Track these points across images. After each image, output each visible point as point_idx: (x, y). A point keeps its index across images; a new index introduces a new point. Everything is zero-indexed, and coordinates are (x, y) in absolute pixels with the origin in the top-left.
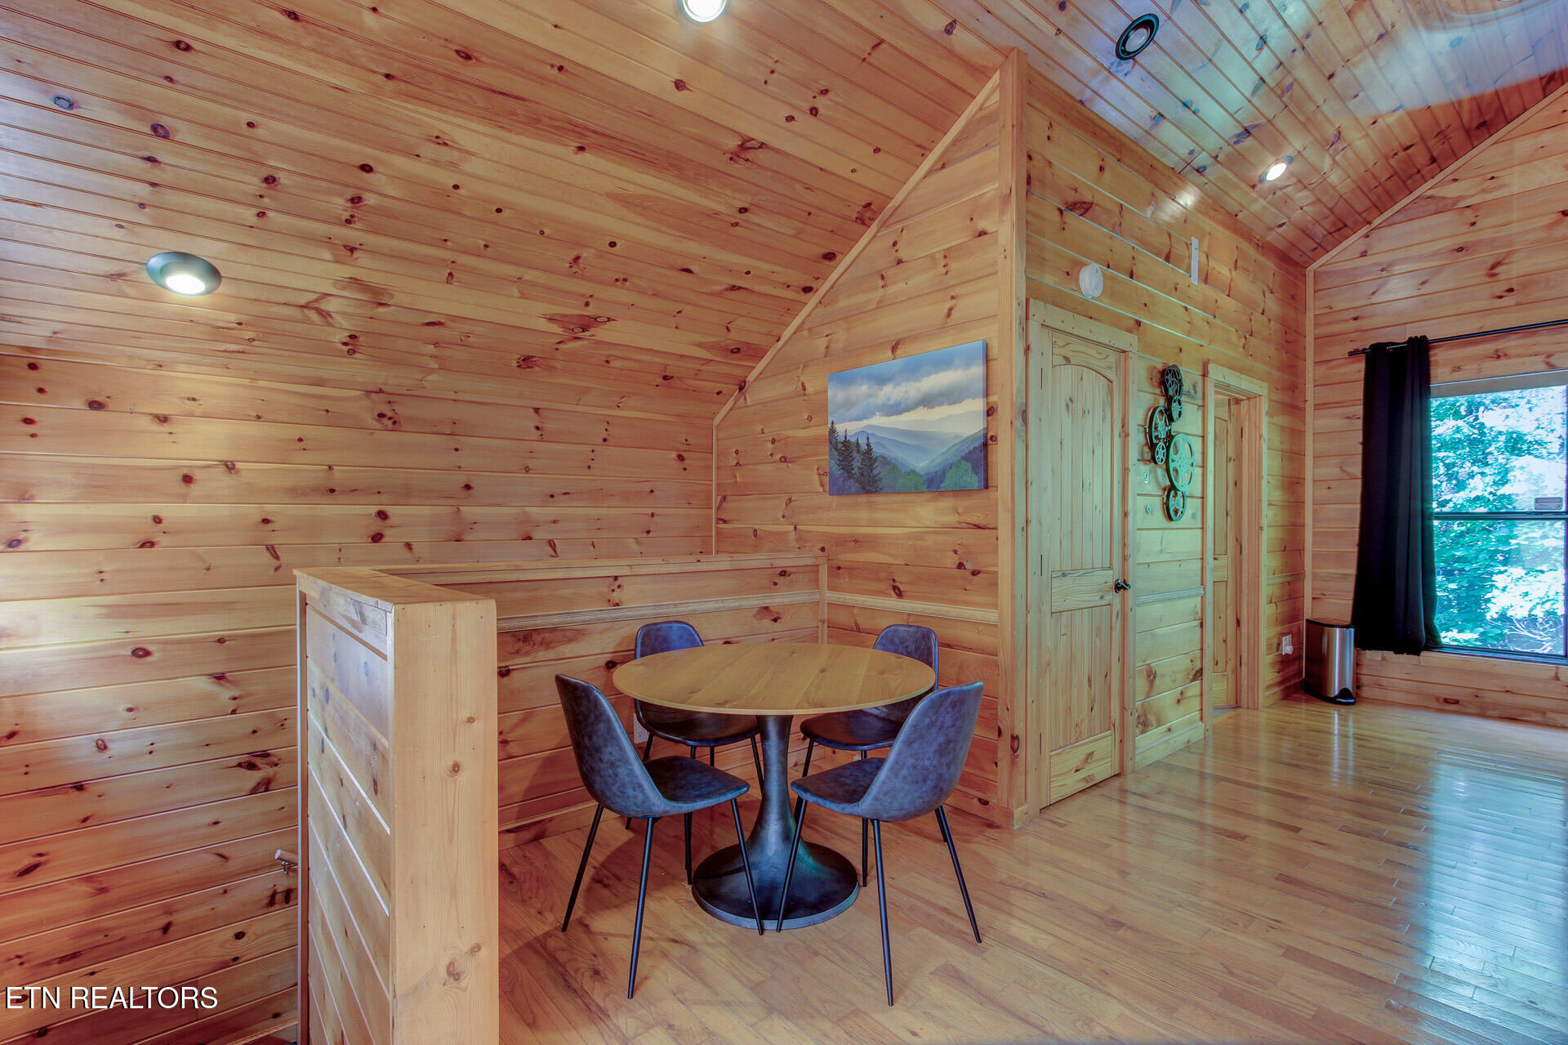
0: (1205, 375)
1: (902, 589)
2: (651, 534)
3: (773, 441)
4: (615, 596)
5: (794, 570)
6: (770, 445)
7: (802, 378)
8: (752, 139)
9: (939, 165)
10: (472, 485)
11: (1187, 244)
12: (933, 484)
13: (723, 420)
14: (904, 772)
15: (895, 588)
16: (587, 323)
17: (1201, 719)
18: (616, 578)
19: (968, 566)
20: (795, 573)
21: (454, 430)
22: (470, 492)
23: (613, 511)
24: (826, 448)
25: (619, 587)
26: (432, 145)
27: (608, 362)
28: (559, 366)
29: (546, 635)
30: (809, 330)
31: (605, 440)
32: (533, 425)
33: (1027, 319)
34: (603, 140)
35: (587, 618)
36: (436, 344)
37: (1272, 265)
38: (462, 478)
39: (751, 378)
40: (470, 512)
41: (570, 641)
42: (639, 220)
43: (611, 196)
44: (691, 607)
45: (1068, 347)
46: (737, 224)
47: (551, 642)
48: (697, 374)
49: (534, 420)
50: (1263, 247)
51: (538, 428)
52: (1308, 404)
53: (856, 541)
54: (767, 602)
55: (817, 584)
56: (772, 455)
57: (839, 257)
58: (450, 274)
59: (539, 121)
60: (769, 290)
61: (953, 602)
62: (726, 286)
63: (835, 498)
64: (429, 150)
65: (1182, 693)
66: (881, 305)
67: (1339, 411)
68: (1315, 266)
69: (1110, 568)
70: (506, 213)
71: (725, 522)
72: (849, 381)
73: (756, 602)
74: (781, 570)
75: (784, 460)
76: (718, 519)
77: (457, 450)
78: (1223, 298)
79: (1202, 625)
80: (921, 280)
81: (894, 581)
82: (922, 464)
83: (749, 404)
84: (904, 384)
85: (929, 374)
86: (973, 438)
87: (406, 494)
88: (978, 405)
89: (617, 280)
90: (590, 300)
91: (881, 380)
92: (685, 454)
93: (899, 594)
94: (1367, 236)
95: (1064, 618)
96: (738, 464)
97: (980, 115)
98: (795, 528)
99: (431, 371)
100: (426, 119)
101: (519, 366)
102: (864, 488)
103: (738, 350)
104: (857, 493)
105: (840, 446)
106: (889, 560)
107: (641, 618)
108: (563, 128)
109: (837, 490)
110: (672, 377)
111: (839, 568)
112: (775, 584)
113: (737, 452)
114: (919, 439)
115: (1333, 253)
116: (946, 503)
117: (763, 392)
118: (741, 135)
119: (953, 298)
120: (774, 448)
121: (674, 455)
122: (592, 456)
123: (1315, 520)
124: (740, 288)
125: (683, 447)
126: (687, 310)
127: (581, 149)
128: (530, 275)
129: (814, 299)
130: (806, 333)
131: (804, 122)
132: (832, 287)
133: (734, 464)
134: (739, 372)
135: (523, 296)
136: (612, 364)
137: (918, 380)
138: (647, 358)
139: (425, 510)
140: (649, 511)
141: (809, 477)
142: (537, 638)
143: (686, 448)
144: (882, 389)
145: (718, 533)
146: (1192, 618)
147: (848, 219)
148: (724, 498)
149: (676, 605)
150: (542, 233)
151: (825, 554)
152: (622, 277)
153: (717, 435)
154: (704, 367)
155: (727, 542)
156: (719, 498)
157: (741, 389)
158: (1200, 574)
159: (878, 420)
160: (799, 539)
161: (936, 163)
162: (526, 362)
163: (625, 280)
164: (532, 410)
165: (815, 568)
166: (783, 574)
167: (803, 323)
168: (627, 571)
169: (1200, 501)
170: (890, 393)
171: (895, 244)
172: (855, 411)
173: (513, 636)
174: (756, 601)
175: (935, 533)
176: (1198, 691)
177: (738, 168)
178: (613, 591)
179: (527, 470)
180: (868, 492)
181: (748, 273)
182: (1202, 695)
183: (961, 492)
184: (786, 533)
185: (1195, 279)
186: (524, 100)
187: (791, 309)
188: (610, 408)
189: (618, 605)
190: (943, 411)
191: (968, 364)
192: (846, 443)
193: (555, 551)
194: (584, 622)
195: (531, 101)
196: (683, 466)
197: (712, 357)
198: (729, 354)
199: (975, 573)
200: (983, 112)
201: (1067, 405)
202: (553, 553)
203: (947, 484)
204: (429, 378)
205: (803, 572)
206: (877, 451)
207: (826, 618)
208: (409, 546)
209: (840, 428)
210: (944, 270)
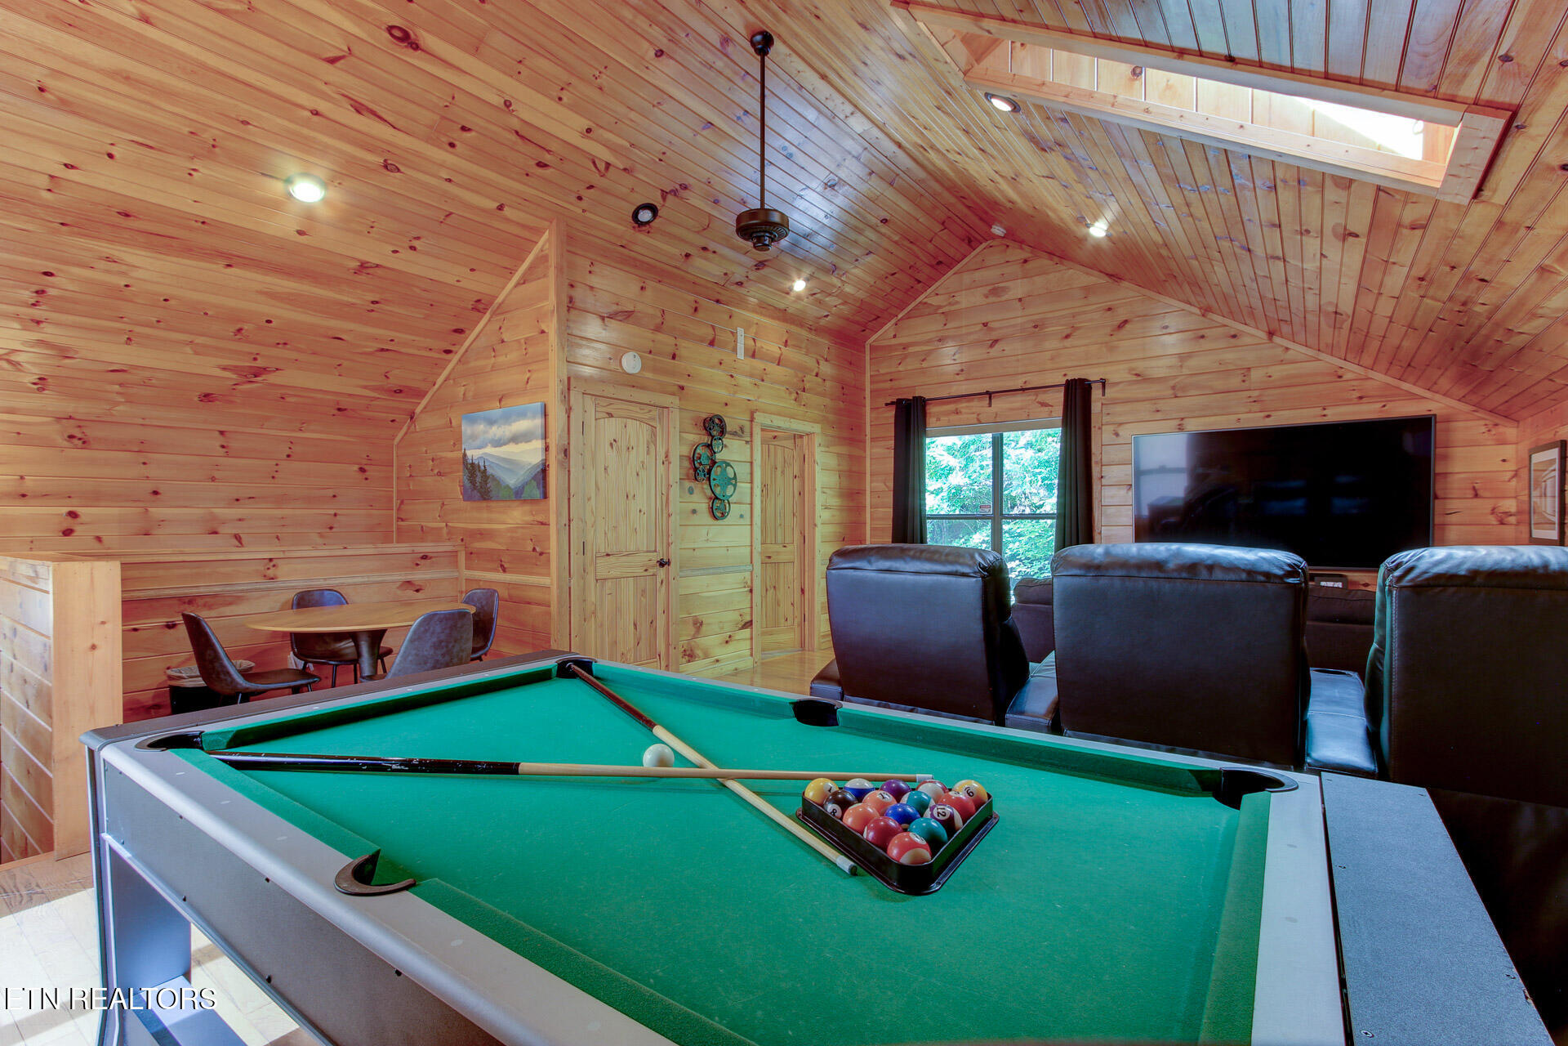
0: (752, 420)
1: (506, 566)
2: (334, 530)
3: (433, 460)
4: (270, 573)
5: (435, 555)
6: (431, 463)
7: (450, 415)
8: (368, 262)
9: (522, 282)
10: (160, 491)
11: (732, 333)
12: (518, 495)
13: (400, 441)
14: (410, 658)
15: (502, 566)
16: (258, 372)
17: (752, 655)
18: (271, 560)
19: (538, 549)
20: (435, 557)
21: (142, 448)
22: (159, 496)
23: (298, 512)
24: (461, 467)
25: (274, 566)
26: (104, 262)
27: (283, 398)
28: (238, 401)
29: (207, 600)
30: (454, 380)
31: (289, 456)
32: (218, 444)
33: (569, 389)
34: (246, 262)
35: (245, 588)
36: (121, 385)
37: (826, 342)
38: (150, 486)
39: (418, 410)
40: (157, 512)
41: (230, 604)
42: (288, 307)
43: (260, 292)
44: (342, 581)
45: (611, 406)
46: (373, 311)
47: (212, 605)
48: (367, 407)
49: (221, 440)
50: (815, 330)
51: (223, 447)
52: (867, 438)
53: (481, 534)
54: (409, 578)
55: (457, 567)
56: (432, 470)
57: (467, 332)
58: (129, 339)
59: (191, 250)
60: (411, 351)
61: (531, 574)
62: (375, 349)
63: (468, 503)
64: (103, 265)
65: (730, 637)
66: (494, 368)
67: (882, 443)
68: (870, 341)
69: (655, 551)
70: (172, 302)
71: (402, 520)
72: (473, 421)
73: (399, 578)
74: (422, 554)
75: (440, 474)
76: (398, 518)
77: (144, 463)
78: (772, 368)
79: (751, 591)
80: (513, 356)
81: (501, 561)
82: (512, 481)
83: (418, 430)
84: (503, 427)
85: (515, 421)
86: (537, 466)
87: (95, 498)
88: (538, 444)
89: (278, 344)
90: (258, 356)
91: (491, 422)
92: (366, 467)
93: (504, 570)
94: (896, 324)
95: (609, 584)
96: (411, 476)
97: (540, 255)
98: (447, 525)
99: (118, 403)
100: (96, 247)
101: (201, 401)
102: (482, 496)
103: (401, 391)
104: (479, 500)
105: (469, 466)
106: (500, 547)
107: (293, 588)
108: (211, 254)
109: (467, 497)
110: (345, 409)
111: (471, 553)
112: (417, 565)
113: (410, 466)
114: (511, 464)
115: (880, 333)
116: (527, 508)
117: (428, 422)
118: (359, 260)
119: (529, 371)
120: (434, 465)
121: (356, 467)
122: (276, 468)
123: (871, 519)
124: (387, 350)
125: (365, 462)
126: (345, 363)
127: (229, 266)
128: (200, 340)
129: (455, 358)
130: (451, 382)
131: (406, 254)
132: (466, 351)
133: (408, 475)
134: (409, 407)
135: (196, 353)
136: (288, 399)
137: (510, 425)
138: (320, 396)
139: (115, 511)
140: (333, 512)
141: (454, 485)
142: (201, 602)
143: (369, 462)
144: (491, 428)
145: (398, 529)
146: (743, 586)
147: (465, 308)
148: (402, 503)
149: (325, 579)
150: (206, 314)
151: (463, 543)
152: (282, 342)
153: (397, 453)
154: (373, 403)
155: (403, 535)
156: (399, 501)
157: (412, 418)
158: (749, 557)
159: (489, 450)
160: (448, 533)
161: (519, 280)
162: (207, 397)
163: (285, 344)
164: (217, 433)
165: (454, 554)
166: (425, 557)
167: (450, 374)
168: (281, 555)
169: (749, 506)
170: (496, 431)
171: (500, 328)
172: (478, 442)
173: (180, 600)
174: (401, 577)
175: (522, 528)
176: (748, 636)
177: (362, 278)
178: (268, 569)
179: (213, 479)
180: (485, 499)
181: (392, 340)
182: (752, 639)
183: (533, 501)
184: (441, 529)
185: (741, 355)
186: (177, 239)
187: (439, 365)
188: (294, 431)
189: (272, 579)
190: (523, 446)
191: (534, 417)
192: (472, 464)
193: (241, 543)
194: (242, 591)
195: (182, 239)
196: (365, 476)
197: (379, 396)
198: (393, 393)
199: (541, 554)
200: (543, 253)
201: (611, 445)
202: (237, 543)
203: (525, 495)
204: (117, 408)
205: (444, 557)
206: (490, 471)
207: (464, 589)
208: (99, 539)
209: (469, 453)
210: (524, 352)
